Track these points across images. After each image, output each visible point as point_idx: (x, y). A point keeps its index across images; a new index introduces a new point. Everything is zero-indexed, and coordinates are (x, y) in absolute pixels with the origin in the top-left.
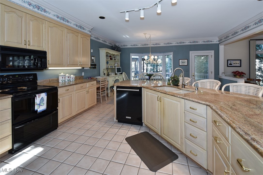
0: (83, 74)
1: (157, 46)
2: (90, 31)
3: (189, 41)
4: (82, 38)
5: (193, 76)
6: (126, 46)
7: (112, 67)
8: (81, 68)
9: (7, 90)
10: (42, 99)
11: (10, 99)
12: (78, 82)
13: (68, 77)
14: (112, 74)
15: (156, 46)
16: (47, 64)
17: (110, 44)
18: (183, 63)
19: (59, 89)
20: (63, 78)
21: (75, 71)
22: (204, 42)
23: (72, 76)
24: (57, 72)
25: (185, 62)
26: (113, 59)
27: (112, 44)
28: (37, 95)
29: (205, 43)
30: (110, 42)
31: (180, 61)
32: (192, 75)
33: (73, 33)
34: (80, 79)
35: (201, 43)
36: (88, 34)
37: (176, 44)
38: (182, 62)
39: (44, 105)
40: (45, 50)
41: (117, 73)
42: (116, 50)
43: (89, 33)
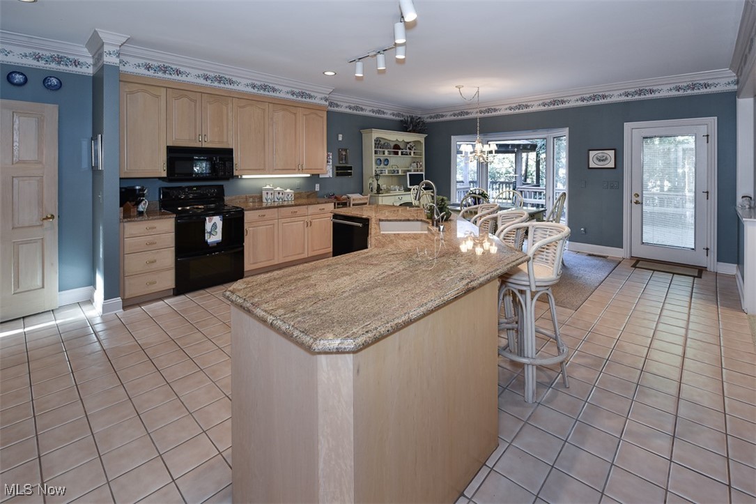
0: (317, 187)
1: (521, 111)
2: (325, 97)
3: (623, 91)
4: (305, 115)
5: (637, 203)
6: (442, 116)
7: (398, 173)
8: (309, 175)
9: (188, 208)
10: (215, 225)
11: (174, 219)
12: (300, 201)
13: (279, 193)
14: (395, 190)
15: (517, 111)
16: (234, 170)
17: (398, 115)
18: (600, 160)
19: (245, 212)
20: (267, 193)
21: (298, 182)
22: (678, 89)
23: (288, 190)
24: (259, 184)
25: (606, 159)
26: (400, 153)
27: (403, 116)
28: (207, 218)
29: (681, 93)
30: (396, 112)
31: (592, 154)
32: (634, 201)
33: (284, 110)
34: (308, 197)
35: (665, 93)
36: (320, 106)
37: (579, 102)
38: (597, 159)
39: (216, 234)
40: (230, 147)
41: (409, 187)
42: (411, 129)
43: (323, 102)
